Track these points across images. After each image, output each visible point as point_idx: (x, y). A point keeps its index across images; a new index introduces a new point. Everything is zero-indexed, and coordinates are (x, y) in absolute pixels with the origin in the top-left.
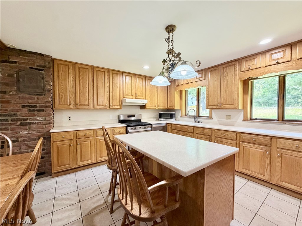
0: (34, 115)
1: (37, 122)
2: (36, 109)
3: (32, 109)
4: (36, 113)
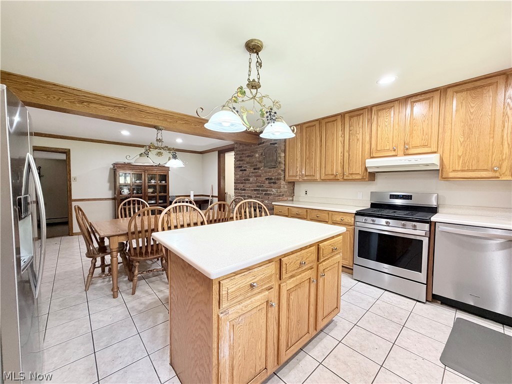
0: (271, 187)
1: (272, 193)
2: (272, 181)
3: (270, 181)
4: (272, 185)
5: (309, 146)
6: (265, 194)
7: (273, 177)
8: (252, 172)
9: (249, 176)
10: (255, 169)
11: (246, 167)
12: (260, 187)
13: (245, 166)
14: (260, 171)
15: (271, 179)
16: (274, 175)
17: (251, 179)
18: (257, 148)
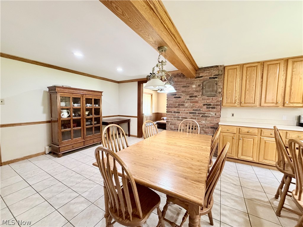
0: (209, 111)
2: (210, 107)
3: (208, 106)
4: (210, 109)
5: (249, 81)
6: (202, 116)
7: (212, 104)
8: (188, 99)
9: (184, 102)
10: (191, 97)
11: (181, 95)
12: (196, 110)
13: (179, 94)
14: (197, 99)
15: (210, 105)
16: (213, 102)
17: (186, 105)
18: (195, 81)
